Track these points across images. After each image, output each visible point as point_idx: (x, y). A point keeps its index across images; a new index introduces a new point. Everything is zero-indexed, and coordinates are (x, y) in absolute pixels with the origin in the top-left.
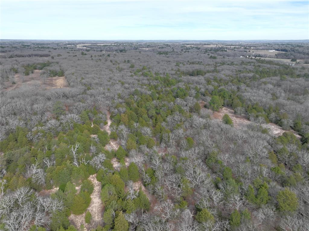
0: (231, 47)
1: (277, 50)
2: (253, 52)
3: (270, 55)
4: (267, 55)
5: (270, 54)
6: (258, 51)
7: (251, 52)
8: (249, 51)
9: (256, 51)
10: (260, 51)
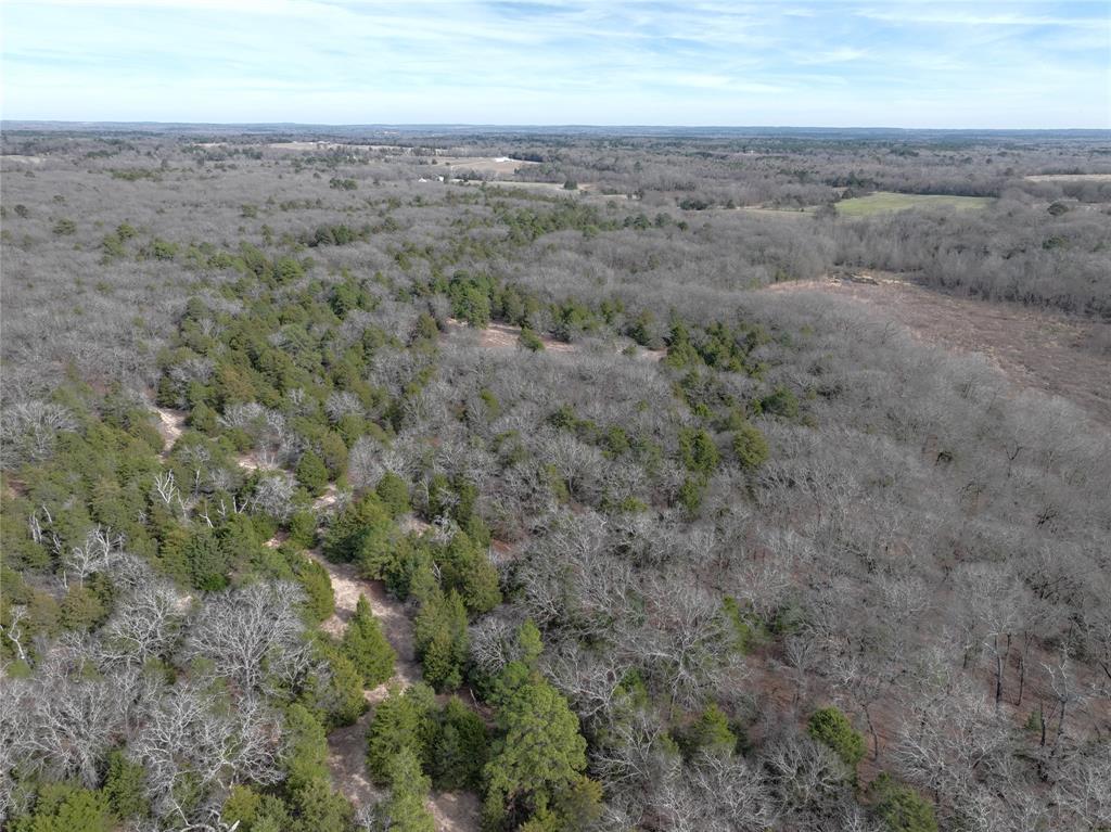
0: (371, 149)
1: (514, 157)
2: (448, 164)
3: (503, 174)
4: (495, 172)
5: (503, 170)
6: (460, 160)
7: (439, 164)
8: (434, 162)
9: (451, 160)
10: (465, 160)
